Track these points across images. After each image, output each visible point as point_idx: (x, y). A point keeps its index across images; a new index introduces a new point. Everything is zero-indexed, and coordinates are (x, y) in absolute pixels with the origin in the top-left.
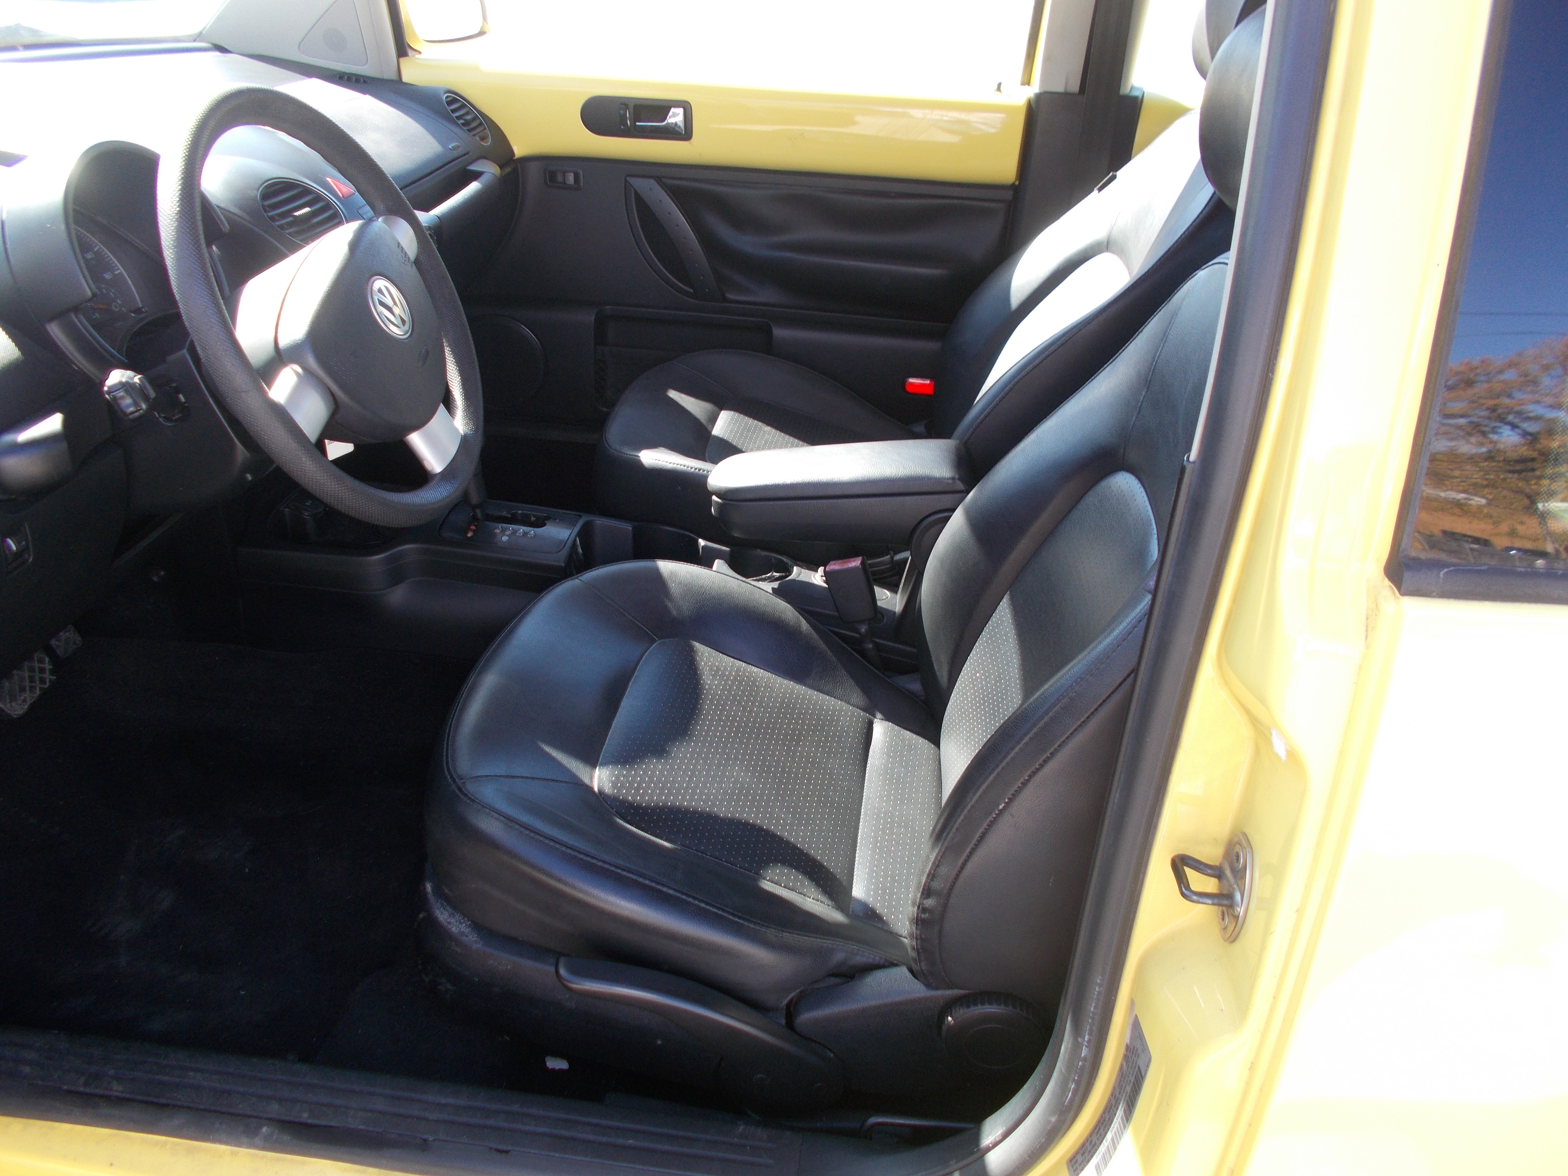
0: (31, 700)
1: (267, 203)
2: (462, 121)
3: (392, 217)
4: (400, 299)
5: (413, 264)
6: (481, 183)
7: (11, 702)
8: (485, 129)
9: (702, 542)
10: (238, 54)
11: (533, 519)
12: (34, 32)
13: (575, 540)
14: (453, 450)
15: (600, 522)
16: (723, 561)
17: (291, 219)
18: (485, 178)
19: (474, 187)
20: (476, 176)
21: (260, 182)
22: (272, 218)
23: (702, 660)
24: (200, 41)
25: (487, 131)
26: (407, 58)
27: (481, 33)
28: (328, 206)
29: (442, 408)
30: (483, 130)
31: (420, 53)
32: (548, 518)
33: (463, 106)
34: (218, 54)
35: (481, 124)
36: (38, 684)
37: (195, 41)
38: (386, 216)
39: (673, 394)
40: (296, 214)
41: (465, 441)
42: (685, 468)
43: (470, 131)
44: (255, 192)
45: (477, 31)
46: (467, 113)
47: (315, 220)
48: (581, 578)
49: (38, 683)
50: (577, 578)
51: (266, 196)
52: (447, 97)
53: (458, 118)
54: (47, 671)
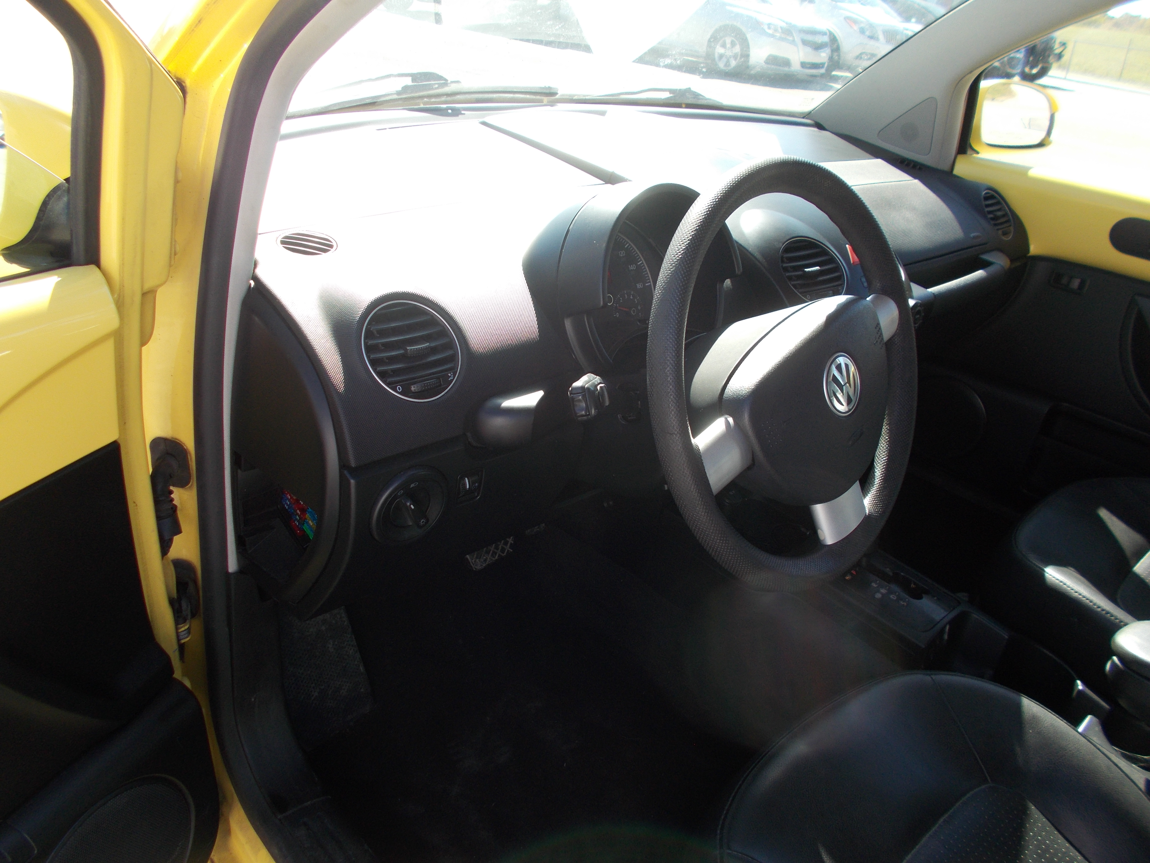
0: (489, 561)
1: (786, 255)
2: (991, 216)
3: (883, 296)
4: (855, 377)
5: (884, 346)
6: (987, 272)
7: (477, 558)
8: (1010, 226)
9: (1080, 685)
10: (830, 132)
11: (913, 586)
12: (696, 95)
13: (945, 627)
14: (853, 524)
15: (976, 616)
16: (1097, 720)
17: (800, 273)
18: (992, 269)
19: (979, 274)
20: (983, 265)
21: (788, 238)
22: (786, 269)
23: (1032, 830)
24: (807, 119)
25: (1012, 229)
26: (965, 155)
27: (1041, 145)
28: (837, 268)
29: (857, 486)
30: (1008, 226)
31: (978, 153)
32: (927, 592)
33: (998, 203)
34: (816, 129)
35: (1008, 221)
36: (499, 552)
37: (803, 118)
38: (877, 294)
39: (1104, 514)
40: (807, 270)
41: (868, 520)
42: (1091, 604)
43: (995, 225)
44: (781, 244)
45: (1036, 142)
46: (999, 210)
47: (821, 278)
48: (934, 677)
49: (499, 550)
50: (930, 675)
51: (787, 250)
52: (986, 193)
53: (990, 212)
54: (509, 544)
